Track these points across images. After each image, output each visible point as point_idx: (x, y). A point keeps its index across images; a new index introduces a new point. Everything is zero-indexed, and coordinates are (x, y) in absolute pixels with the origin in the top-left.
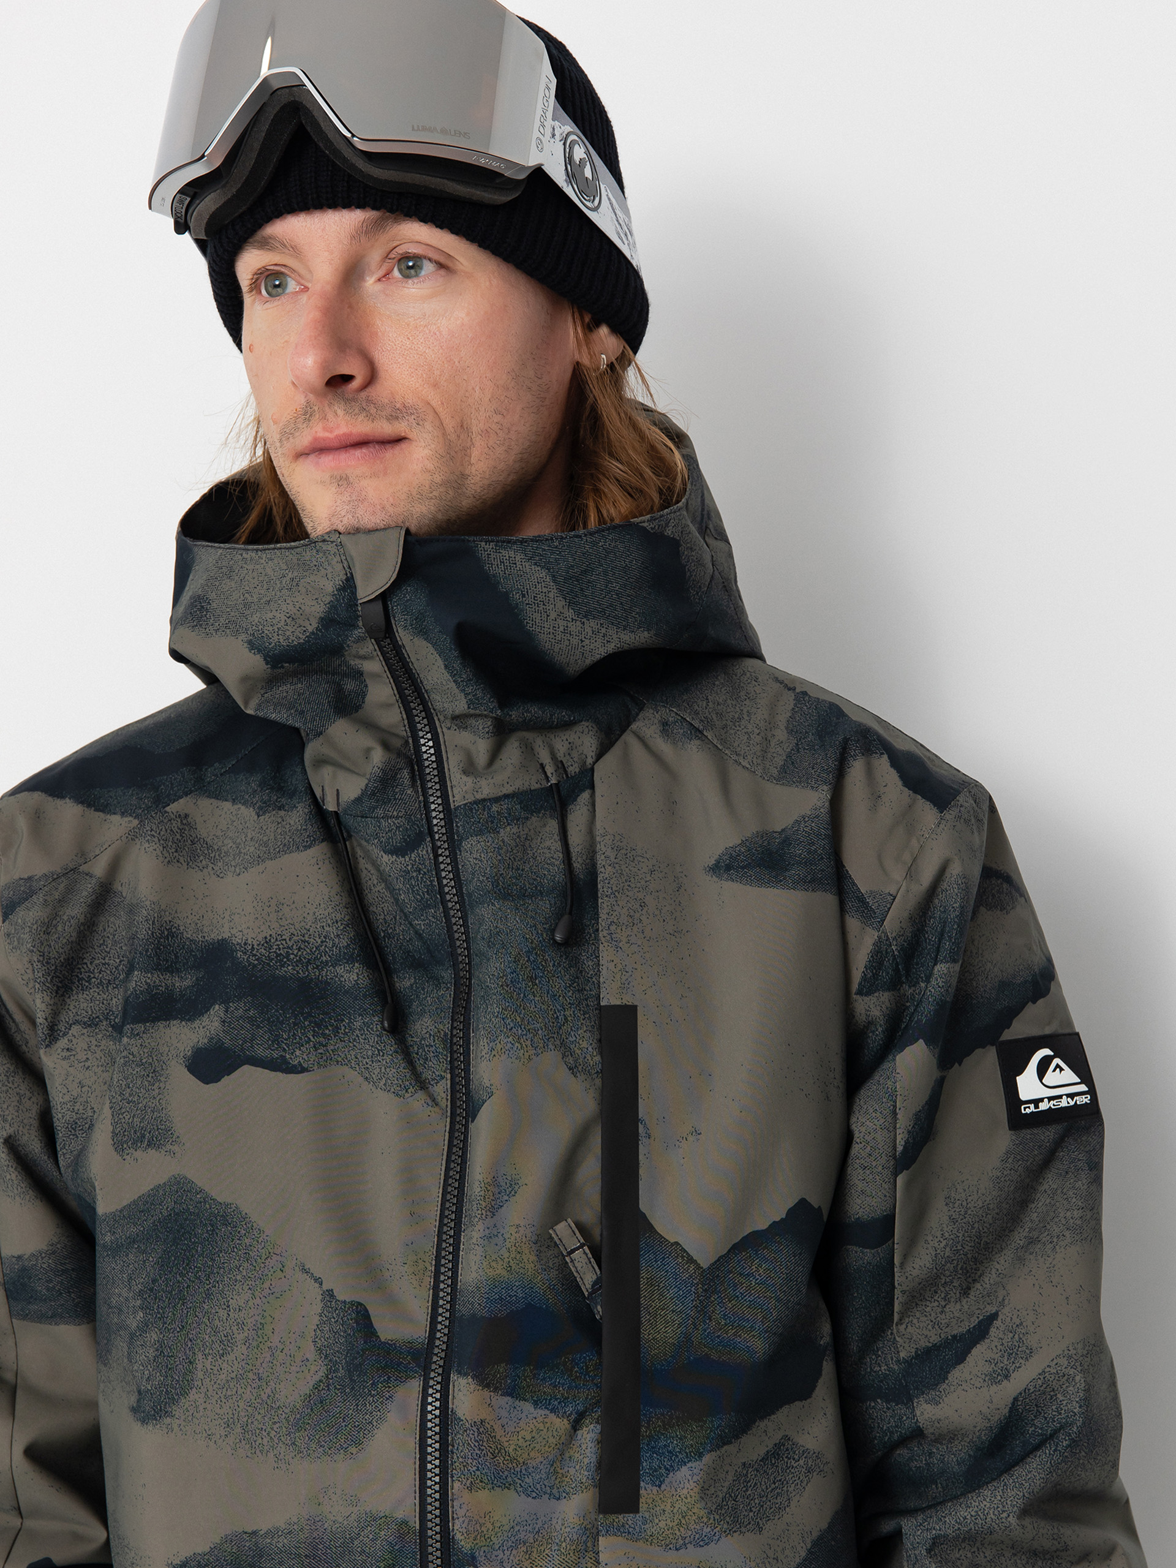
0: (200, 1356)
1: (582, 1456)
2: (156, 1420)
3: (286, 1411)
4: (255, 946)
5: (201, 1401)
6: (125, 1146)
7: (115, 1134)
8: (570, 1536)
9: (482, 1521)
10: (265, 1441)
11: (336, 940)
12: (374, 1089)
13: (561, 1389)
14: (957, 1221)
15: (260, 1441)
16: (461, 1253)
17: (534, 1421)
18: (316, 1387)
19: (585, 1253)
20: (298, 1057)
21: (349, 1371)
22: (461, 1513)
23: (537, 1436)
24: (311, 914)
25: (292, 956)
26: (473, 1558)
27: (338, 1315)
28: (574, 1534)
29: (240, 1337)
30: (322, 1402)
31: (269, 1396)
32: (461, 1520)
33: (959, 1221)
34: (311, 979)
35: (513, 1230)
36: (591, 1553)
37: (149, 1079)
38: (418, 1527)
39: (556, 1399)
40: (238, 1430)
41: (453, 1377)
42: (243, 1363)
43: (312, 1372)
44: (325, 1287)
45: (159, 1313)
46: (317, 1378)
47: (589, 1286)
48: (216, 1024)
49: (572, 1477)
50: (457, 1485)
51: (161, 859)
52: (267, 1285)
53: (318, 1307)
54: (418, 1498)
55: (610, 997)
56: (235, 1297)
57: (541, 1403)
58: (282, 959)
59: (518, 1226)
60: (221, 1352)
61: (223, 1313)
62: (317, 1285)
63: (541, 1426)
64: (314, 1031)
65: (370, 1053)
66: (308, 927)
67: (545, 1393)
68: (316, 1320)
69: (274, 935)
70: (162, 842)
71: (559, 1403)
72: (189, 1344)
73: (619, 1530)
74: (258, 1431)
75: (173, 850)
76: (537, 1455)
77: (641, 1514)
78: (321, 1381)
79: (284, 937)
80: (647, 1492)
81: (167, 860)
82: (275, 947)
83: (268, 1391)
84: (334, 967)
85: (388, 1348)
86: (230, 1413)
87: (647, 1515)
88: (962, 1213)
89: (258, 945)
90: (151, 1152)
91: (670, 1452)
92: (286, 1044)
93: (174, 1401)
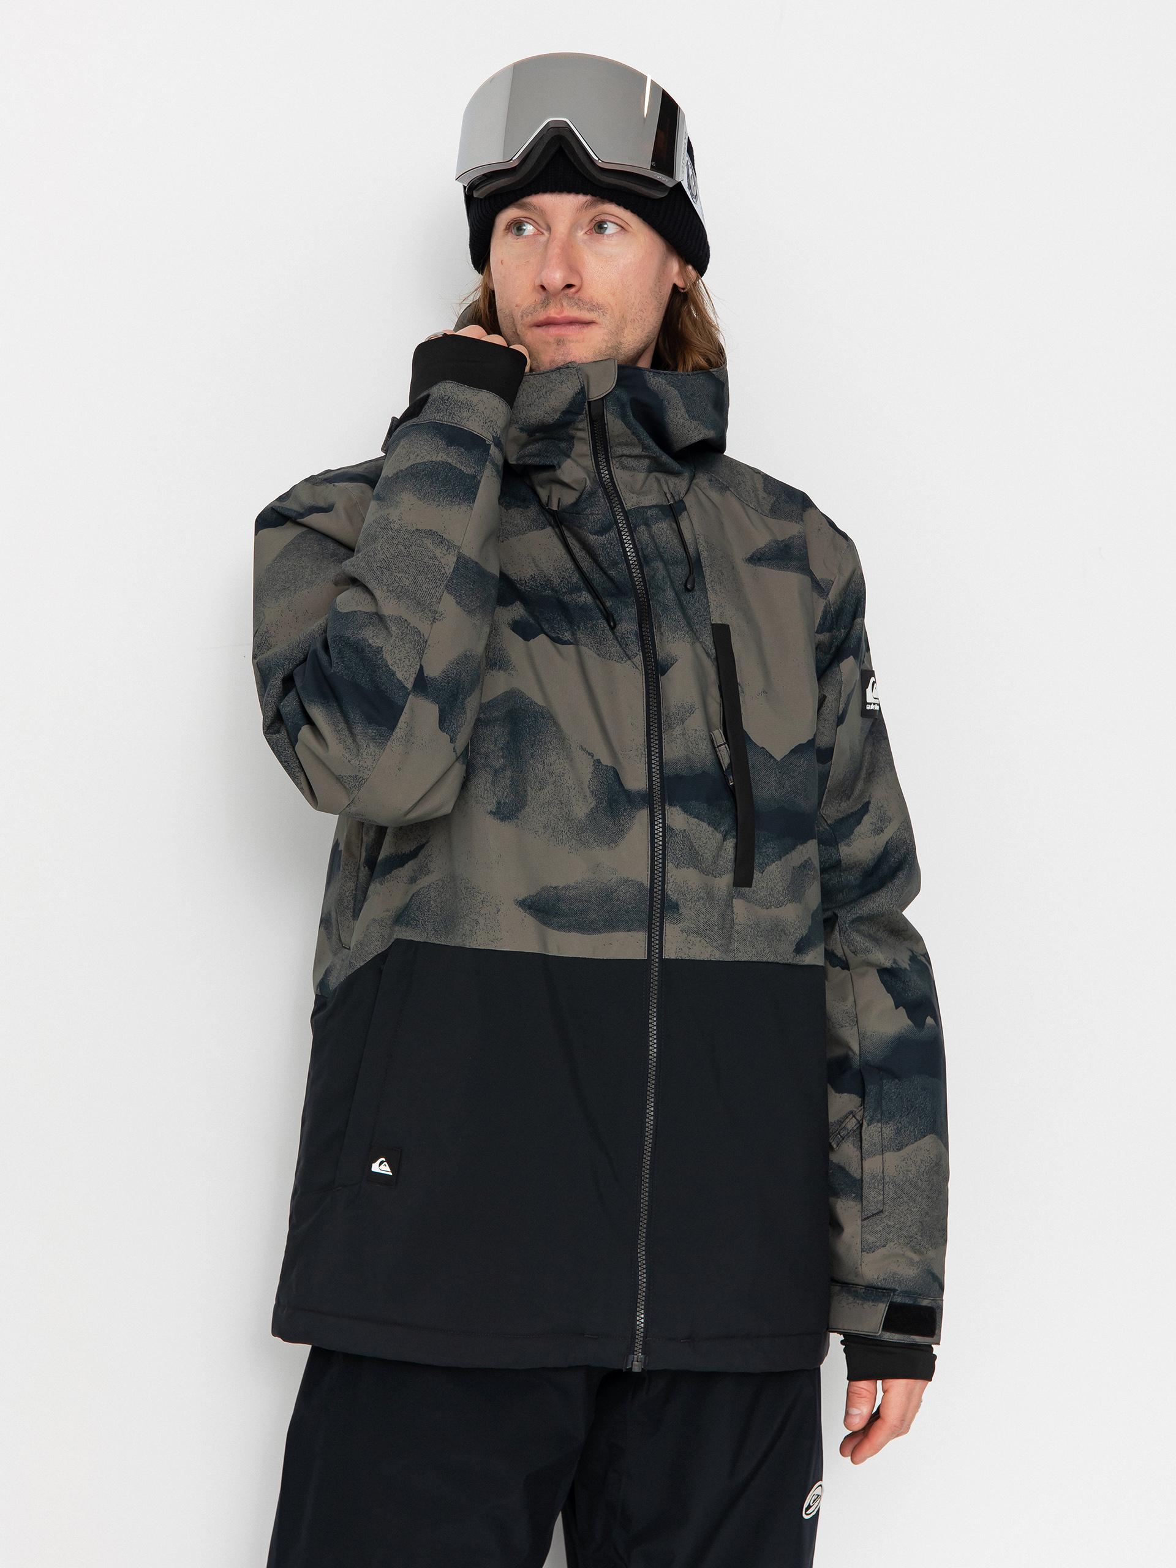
0: (529, 788)
1: (727, 855)
3: (578, 821)
4: (527, 581)
5: (532, 812)
9: (682, 885)
10: (565, 837)
11: (570, 579)
12: (603, 660)
13: (718, 818)
15: (561, 837)
16: (664, 744)
17: (708, 832)
18: (591, 810)
19: (726, 748)
20: (566, 636)
21: (609, 804)
22: (671, 880)
23: (708, 841)
24: (552, 566)
26: (677, 904)
27: (603, 773)
28: (721, 897)
29: (551, 780)
30: (595, 819)
31: (566, 813)
32: (671, 884)
36: (730, 906)
38: (649, 887)
39: (717, 822)
40: (550, 831)
41: (669, 806)
43: (589, 802)
44: (595, 758)
46: (592, 806)
47: (726, 766)
49: (721, 866)
50: (669, 864)
53: (591, 769)
54: (650, 871)
55: (716, 619)
56: (546, 759)
57: (712, 823)
58: (543, 587)
59: (695, 730)
60: (541, 787)
61: (540, 767)
62: (591, 756)
63: (711, 836)
64: (570, 626)
65: (600, 640)
68: (590, 776)
71: (719, 824)
73: (743, 896)
74: (560, 832)
76: (708, 851)
77: (755, 888)
78: (594, 808)
80: (757, 875)
82: (538, 580)
83: (567, 810)
85: (630, 793)
86: (546, 821)
87: (757, 888)
90: (502, 673)
91: (767, 855)
92: (558, 630)
93: (519, 810)
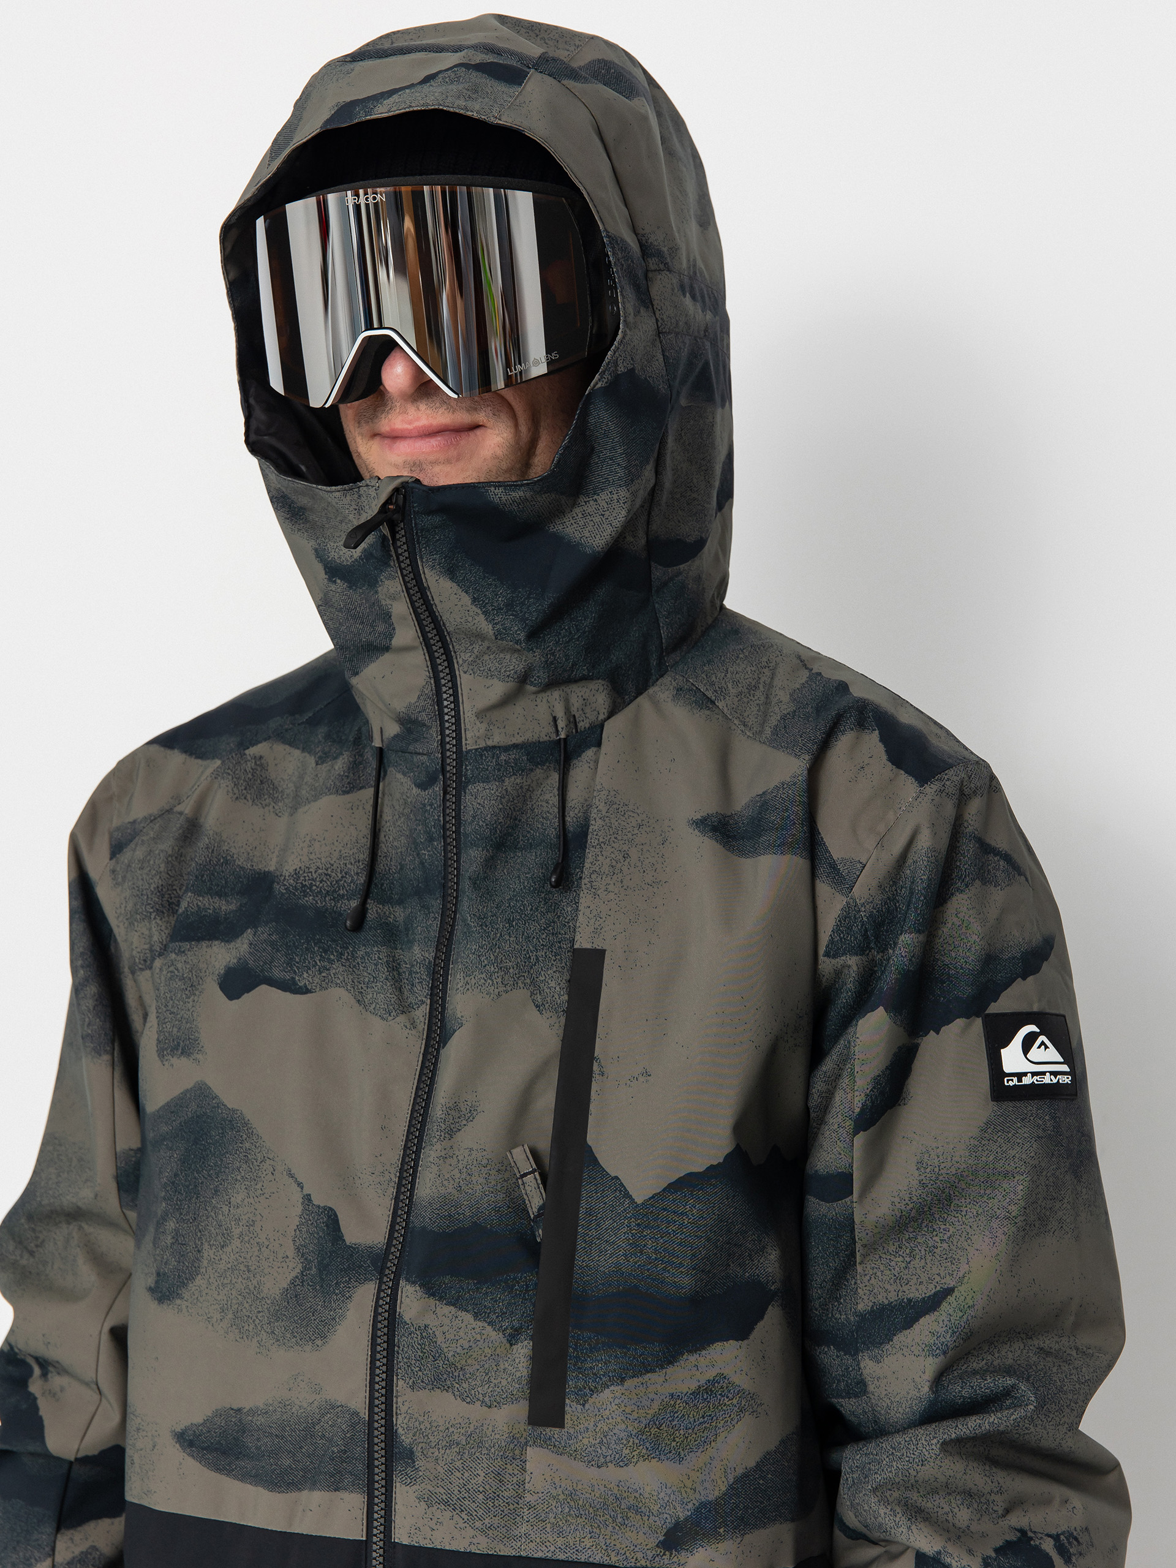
0: (206, 1246)
1: (515, 1370)
2: (170, 1300)
3: (268, 1302)
4: (287, 878)
5: (204, 1286)
6: (165, 1053)
7: (159, 1041)
8: (499, 1443)
9: (421, 1419)
10: (251, 1327)
11: (355, 877)
12: (363, 1011)
13: (501, 1304)
14: (927, 1186)
15: (245, 1328)
16: (420, 1168)
17: (473, 1331)
18: (293, 1282)
19: (535, 1178)
20: (304, 979)
21: (320, 1270)
22: (403, 1409)
23: (474, 1346)
24: (337, 851)
25: (314, 888)
26: (412, 1453)
27: (314, 1218)
28: (503, 1441)
29: (236, 1232)
30: (296, 1296)
31: (255, 1287)
32: (403, 1416)
33: (930, 1186)
34: (327, 909)
35: (467, 1152)
36: (518, 1460)
37: (187, 993)
38: (367, 1419)
39: (495, 1313)
40: (230, 1316)
41: (402, 1283)
42: (237, 1255)
43: (290, 1268)
44: (306, 1192)
45: (177, 1204)
46: (294, 1274)
47: (535, 1210)
48: (245, 946)
49: (503, 1388)
50: (401, 1383)
51: (231, 794)
52: (259, 1186)
53: (299, 1209)
54: (368, 1392)
55: (583, 941)
56: (235, 1195)
57: (481, 1315)
58: (305, 890)
59: (471, 1150)
60: (222, 1243)
61: (225, 1209)
62: (300, 1190)
63: (478, 1337)
64: (321, 956)
65: (367, 980)
66: (332, 862)
67: (485, 1306)
68: (297, 1221)
69: (303, 867)
70: (235, 780)
71: (497, 1317)
72: (199, 1234)
73: (545, 1443)
74: (245, 1318)
75: (243, 788)
76: (474, 1362)
77: (566, 1430)
78: (297, 1277)
79: (311, 870)
80: (572, 1408)
81: (236, 796)
82: (302, 878)
83: (255, 1282)
84: (349, 901)
85: (353, 1250)
86: (225, 1300)
87: (572, 1431)
88: (933, 1178)
89: (289, 876)
90: (184, 1059)
91: (595, 1374)
92: (297, 967)
93: (184, 1285)
